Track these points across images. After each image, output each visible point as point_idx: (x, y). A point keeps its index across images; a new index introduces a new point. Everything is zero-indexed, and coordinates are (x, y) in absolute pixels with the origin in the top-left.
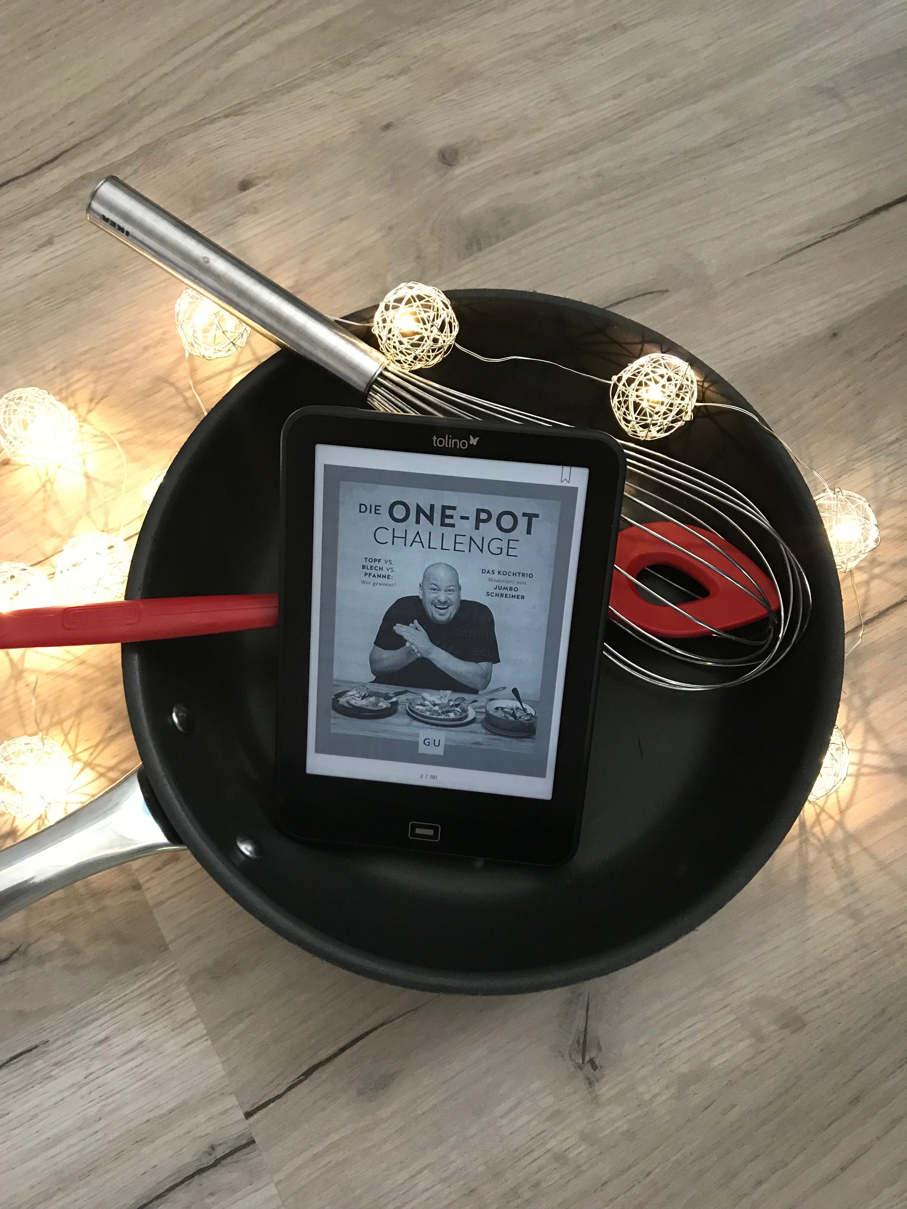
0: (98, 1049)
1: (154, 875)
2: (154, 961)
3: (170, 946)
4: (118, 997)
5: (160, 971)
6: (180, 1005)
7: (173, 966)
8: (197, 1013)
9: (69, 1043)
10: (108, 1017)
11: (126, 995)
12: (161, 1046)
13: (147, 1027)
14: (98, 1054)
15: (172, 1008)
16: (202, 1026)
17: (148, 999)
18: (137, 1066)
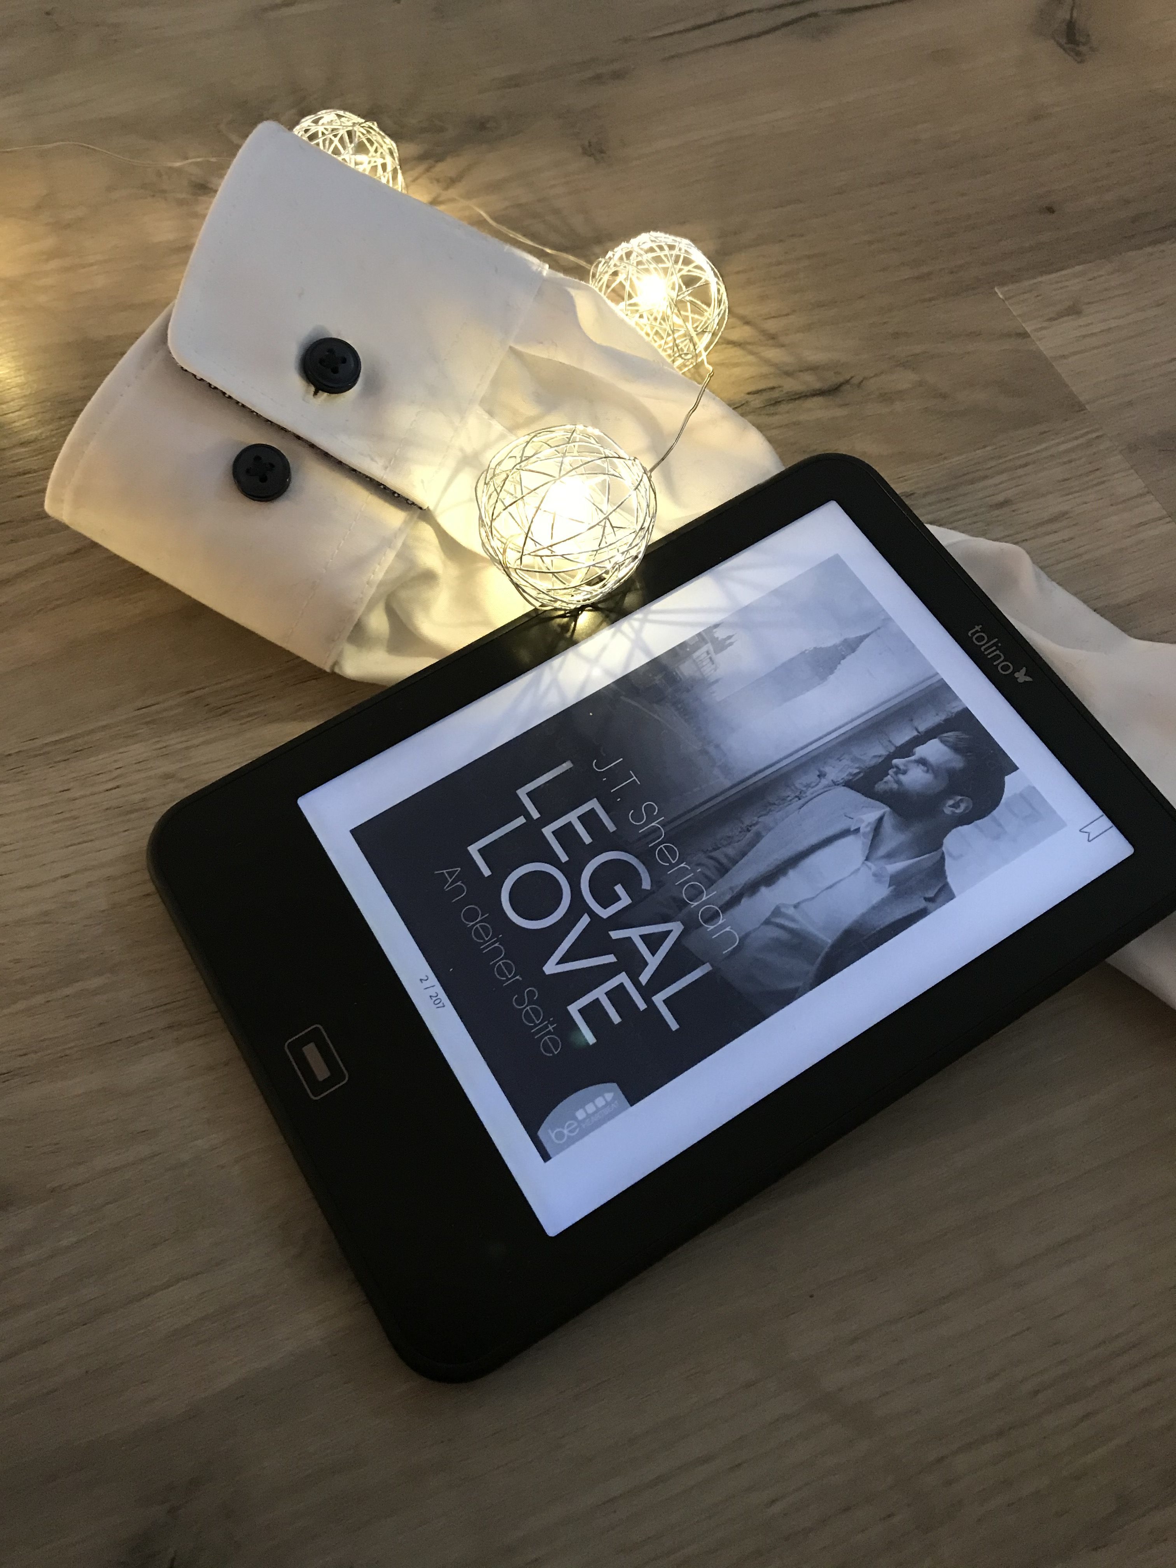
0: (997, 512)
1: (1045, 324)
2: (1066, 420)
3: (1087, 407)
4: (1017, 455)
5: (1078, 433)
6: (1116, 476)
7: (1097, 430)
8: (1146, 489)
9: (948, 499)
10: (1004, 477)
11: (1028, 454)
12: (1098, 521)
13: (1070, 496)
14: (1000, 518)
15: (1105, 479)
16: (1157, 505)
17: (1065, 463)
18: (1064, 541)
